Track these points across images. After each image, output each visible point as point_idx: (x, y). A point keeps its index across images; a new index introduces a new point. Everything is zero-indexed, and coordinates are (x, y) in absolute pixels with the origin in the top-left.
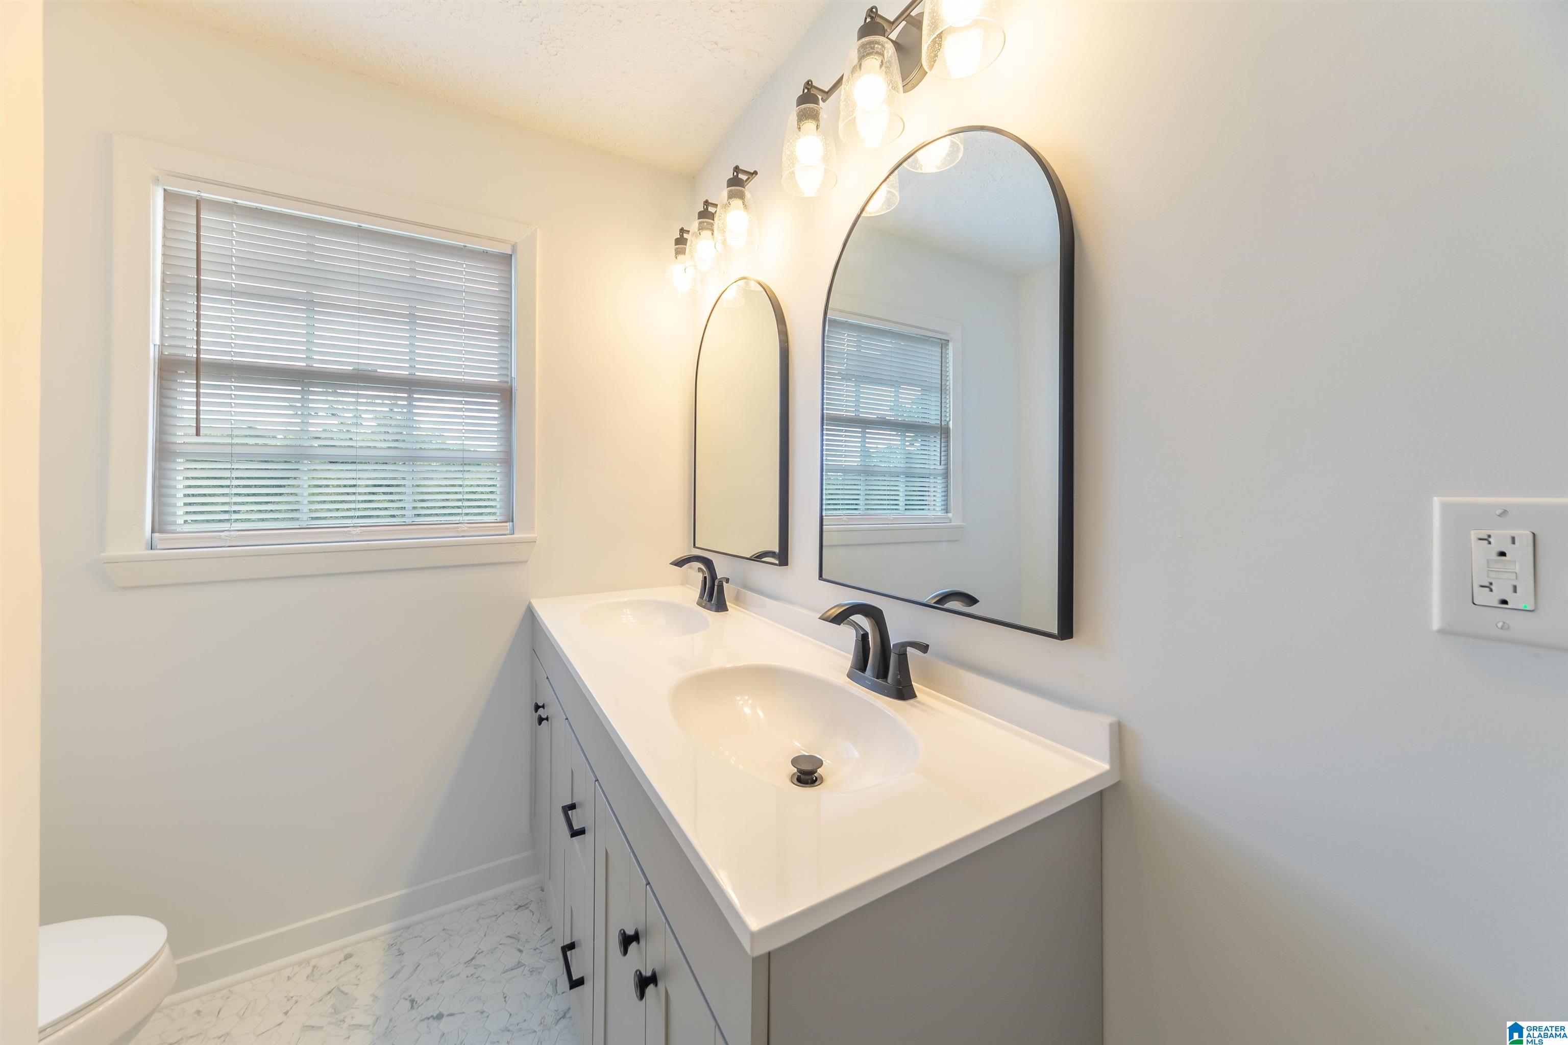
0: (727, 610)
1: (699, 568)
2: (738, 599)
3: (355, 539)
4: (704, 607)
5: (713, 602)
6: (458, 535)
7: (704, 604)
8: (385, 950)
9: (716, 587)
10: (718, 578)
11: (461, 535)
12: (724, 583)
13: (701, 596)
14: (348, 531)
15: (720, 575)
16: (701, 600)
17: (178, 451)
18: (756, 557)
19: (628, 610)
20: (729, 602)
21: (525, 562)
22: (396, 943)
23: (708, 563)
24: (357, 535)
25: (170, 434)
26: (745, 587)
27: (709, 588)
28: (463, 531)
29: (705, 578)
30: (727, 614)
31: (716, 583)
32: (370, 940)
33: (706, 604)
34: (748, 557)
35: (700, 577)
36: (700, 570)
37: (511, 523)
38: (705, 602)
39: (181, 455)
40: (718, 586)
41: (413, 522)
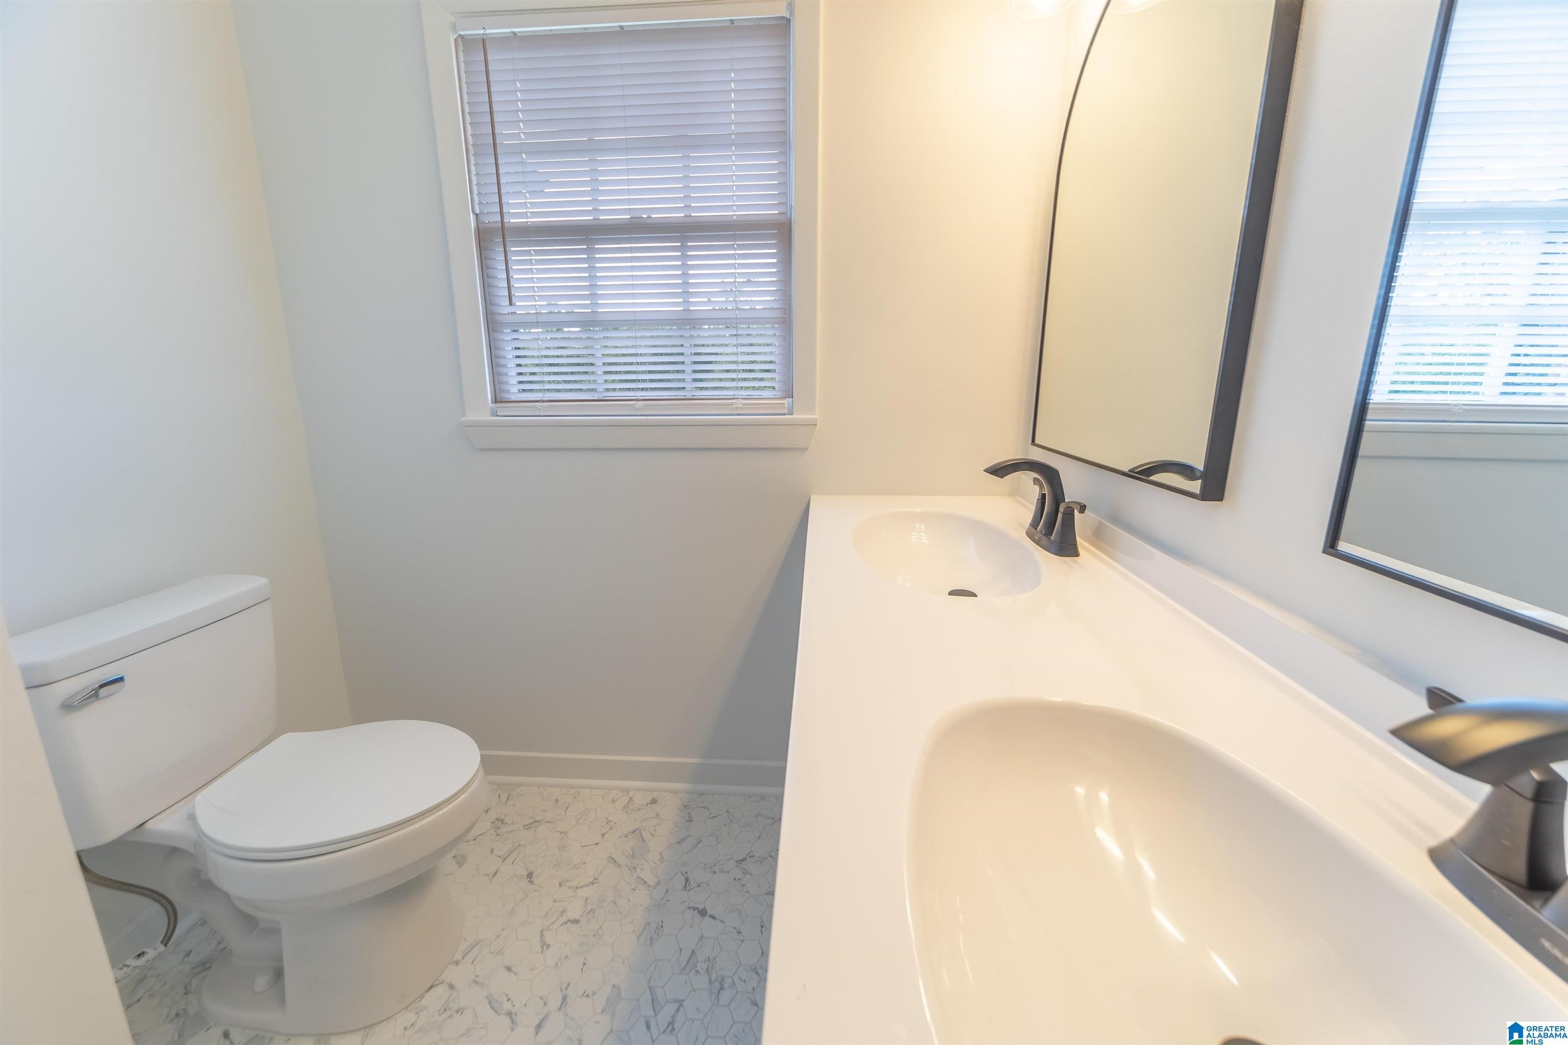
0: (1076, 554)
1: (1034, 478)
2: (1099, 536)
3: (638, 414)
4: (1037, 542)
5: (1053, 538)
6: (732, 412)
7: (1037, 538)
8: (680, 809)
9: (1060, 516)
10: (1066, 501)
11: (735, 412)
12: (1076, 512)
13: (1035, 524)
14: (632, 404)
15: (1071, 494)
16: (1033, 530)
17: (503, 322)
18: (1139, 473)
19: (922, 525)
20: (1082, 537)
21: (806, 449)
22: (689, 806)
23: (1050, 475)
24: (640, 409)
25: (495, 305)
26: (1116, 520)
27: (1047, 513)
28: (738, 408)
29: (1044, 496)
30: (1075, 562)
31: (1061, 509)
32: (672, 792)
33: (1040, 539)
34: (1126, 470)
35: (1035, 492)
36: (1036, 481)
37: (791, 399)
38: (1041, 535)
39: (508, 325)
40: (1065, 514)
41: (693, 396)
